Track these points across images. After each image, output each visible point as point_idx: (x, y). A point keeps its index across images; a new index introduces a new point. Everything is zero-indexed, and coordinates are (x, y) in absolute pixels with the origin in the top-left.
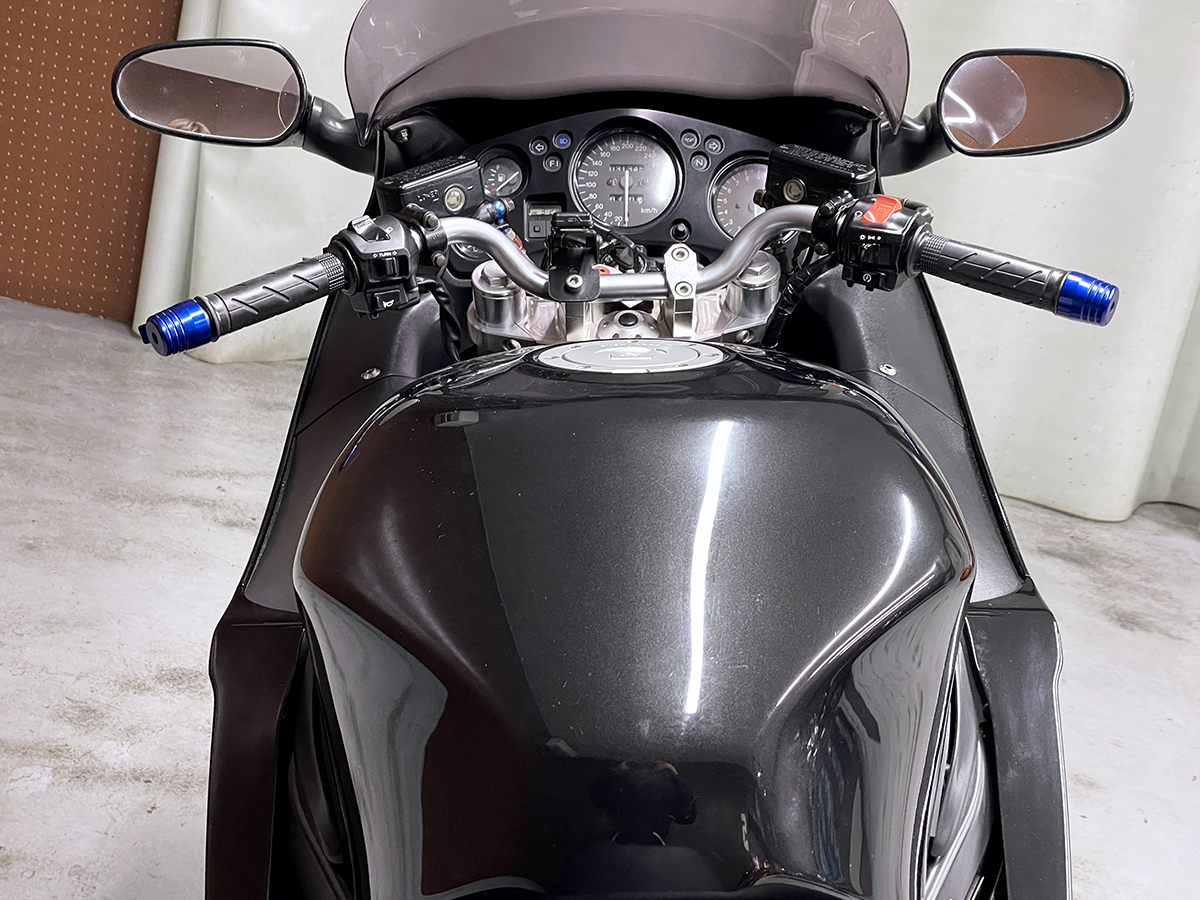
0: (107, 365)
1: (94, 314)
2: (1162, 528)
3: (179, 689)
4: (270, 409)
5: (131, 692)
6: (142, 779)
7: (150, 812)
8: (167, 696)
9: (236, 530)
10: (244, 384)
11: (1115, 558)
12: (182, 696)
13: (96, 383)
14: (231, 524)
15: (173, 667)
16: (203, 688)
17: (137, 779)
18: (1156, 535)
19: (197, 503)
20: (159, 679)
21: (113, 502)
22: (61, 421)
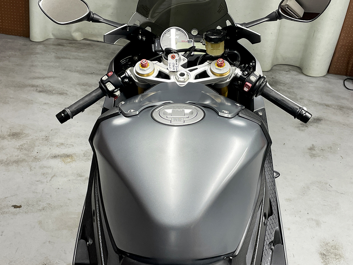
0: (20, 50)
1: (20, 36)
3: (14, 138)
8: (10, 140)
9: (41, 93)
10: (55, 52)
11: (281, 83)
13: (16, 55)
14: (40, 92)
15: (14, 132)
18: (295, 75)
19: (33, 86)
20: (9, 135)
22: (3, 66)
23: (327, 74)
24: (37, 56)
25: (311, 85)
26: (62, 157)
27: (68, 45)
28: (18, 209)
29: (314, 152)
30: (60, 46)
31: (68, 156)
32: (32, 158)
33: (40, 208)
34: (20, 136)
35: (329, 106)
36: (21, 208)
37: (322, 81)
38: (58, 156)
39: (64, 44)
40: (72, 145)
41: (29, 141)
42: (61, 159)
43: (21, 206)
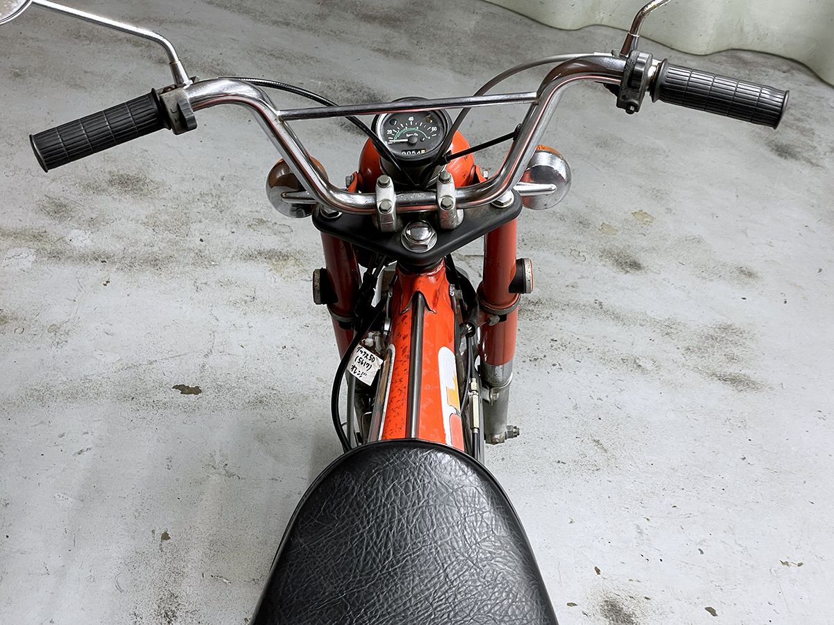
26: (270, 258)
28: (193, 395)
31: (285, 257)
32: (192, 255)
33: (251, 399)
34: (142, 187)
36: (200, 395)
40: (288, 228)
41: (169, 205)
42: (268, 263)
43: (197, 387)
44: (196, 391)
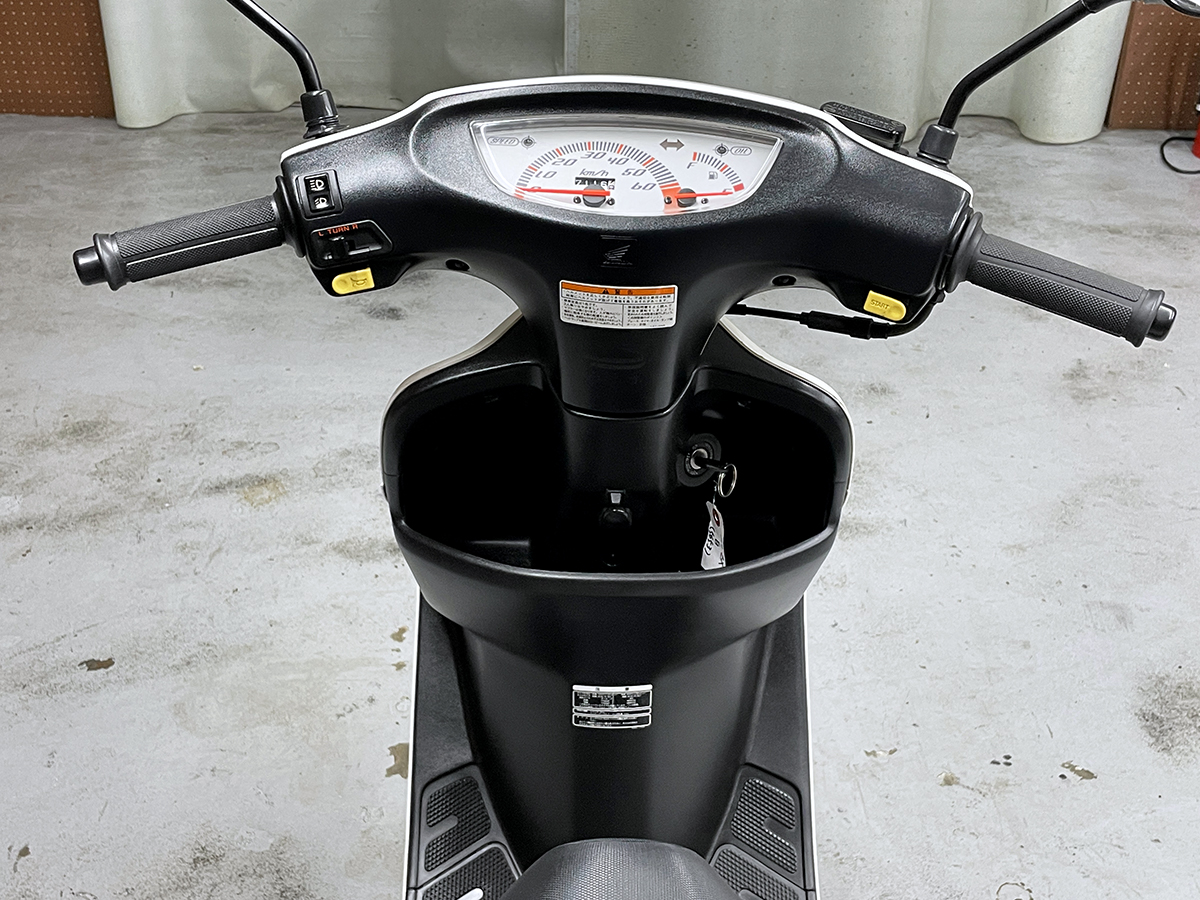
0: (87, 160)
2: (1006, 139)
3: (77, 440)
4: (220, 174)
5: (35, 448)
6: (25, 527)
7: (24, 555)
8: (64, 449)
10: (201, 155)
12: (79, 446)
13: (74, 176)
15: (77, 420)
16: (98, 435)
17: (20, 527)
20: (62, 434)
21: (61, 281)
22: (34, 216)
23: (1103, 131)
24: (142, 171)
25: (1053, 171)
26: (242, 485)
27: (245, 128)
28: (102, 671)
29: (1085, 385)
30: (217, 135)
31: (263, 482)
33: (175, 663)
34: (99, 432)
35: (1120, 232)
36: (111, 668)
37: (1088, 154)
38: (230, 483)
39: (230, 127)
40: (275, 446)
41: (128, 446)
42: (238, 493)
43: (110, 659)
44: (109, 663)
